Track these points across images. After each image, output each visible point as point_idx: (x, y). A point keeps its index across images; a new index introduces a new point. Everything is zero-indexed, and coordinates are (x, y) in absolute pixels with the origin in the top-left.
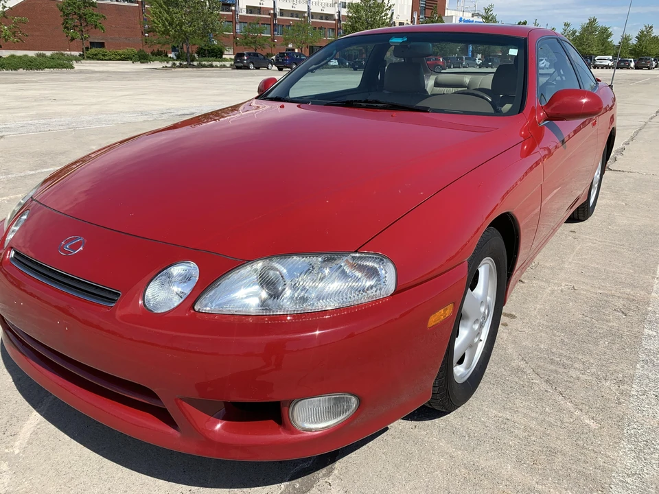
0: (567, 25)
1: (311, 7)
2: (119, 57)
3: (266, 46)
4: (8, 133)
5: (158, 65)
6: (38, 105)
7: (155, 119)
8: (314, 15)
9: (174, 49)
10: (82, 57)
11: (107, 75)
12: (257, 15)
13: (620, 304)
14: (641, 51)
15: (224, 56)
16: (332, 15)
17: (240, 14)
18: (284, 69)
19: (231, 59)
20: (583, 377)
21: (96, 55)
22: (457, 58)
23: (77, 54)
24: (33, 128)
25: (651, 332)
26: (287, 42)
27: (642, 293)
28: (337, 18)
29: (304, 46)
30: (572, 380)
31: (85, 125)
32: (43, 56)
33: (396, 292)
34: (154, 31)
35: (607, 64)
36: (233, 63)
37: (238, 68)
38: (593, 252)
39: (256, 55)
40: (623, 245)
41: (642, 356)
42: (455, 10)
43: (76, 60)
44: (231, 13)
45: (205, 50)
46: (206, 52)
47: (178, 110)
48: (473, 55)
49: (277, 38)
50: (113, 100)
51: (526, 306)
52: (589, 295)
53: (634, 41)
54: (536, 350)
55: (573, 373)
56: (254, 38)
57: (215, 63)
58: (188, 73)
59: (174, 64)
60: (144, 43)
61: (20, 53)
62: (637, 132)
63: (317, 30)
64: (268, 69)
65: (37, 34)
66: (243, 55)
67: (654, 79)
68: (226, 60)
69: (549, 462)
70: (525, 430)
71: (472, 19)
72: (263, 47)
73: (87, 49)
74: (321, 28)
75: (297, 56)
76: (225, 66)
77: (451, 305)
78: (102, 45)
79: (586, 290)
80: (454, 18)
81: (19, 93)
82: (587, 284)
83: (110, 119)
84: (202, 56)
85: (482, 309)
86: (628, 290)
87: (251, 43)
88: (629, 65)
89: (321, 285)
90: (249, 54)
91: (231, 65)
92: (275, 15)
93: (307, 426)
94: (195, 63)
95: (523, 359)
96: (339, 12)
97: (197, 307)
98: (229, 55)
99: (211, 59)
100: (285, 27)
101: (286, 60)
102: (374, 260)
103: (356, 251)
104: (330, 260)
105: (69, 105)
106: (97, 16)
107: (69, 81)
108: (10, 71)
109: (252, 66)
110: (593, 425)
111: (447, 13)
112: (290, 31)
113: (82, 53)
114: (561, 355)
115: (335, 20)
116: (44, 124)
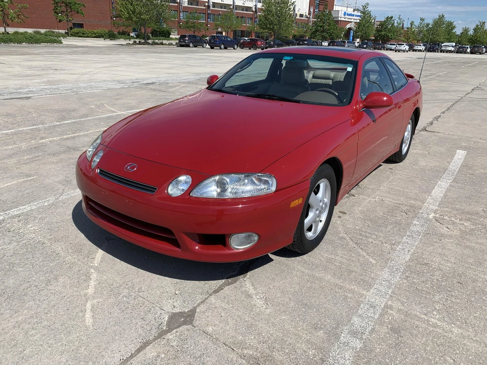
0: (422, 20)
1: (235, 2)
2: (94, 35)
3: (202, 30)
4: (33, 95)
5: (123, 42)
6: (46, 74)
7: (129, 87)
8: (238, 7)
9: (134, 30)
10: (67, 35)
11: (87, 49)
12: (196, 7)
13: (405, 208)
14: (476, 40)
15: (171, 36)
16: (251, 8)
17: (183, 5)
18: (215, 48)
19: (176, 39)
20: (374, 242)
21: (78, 33)
22: (342, 41)
23: (63, 31)
24: (48, 91)
25: (417, 223)
26: (217, 26)
27: (419, 203)
28: (254, 10)
29: (230, 30)
30: (369, 243)
31: (82, 90)
32: (39, 33)
33: (276, 191)
34: (121, 17)
35: (450, 49)
36: (178, 41)
37: (182, 46)
38: (399, 181)
39: (194, 37)
40: (418, 177)
41: (408, 233)
42: (341, 6)
43: (63, 37)
44: (177, 5)
45: (157, 31)
46: (158, 33)
47: (143, 80)
48: (353, 40)
49: (210, 24)
50: (97, 71)
51: (353, 208)
52: (390, 203)
53: (471, 32)
54: (354, 229)
55: (370, 240)
56: (193, 23)
57: (164, 42)
58: (145, 49)
59: (135, 42)
60: (113, 25)
61: (22, 30)
62: (454, 104)
63: (240, 19)
64: (203, 47)
65: (34, 16)
66: (185, 36)
67: (482, 63)
68: (172, 39)
69: (348, 275)
70: (340, 263)
71: (353, 13)
72: (200, 31)
73: (71, 28)
74: (242, 17)
75: (225, 38)
76: (171, 44)
77: (302, 198)
78: (81, 26)
79: (389, 201)
80: (340, 12)
81: (29, 63)
82: (390, 198)
83: (98, 86)
84: (155, 36)
85: (321, 204)
86: (412, 202)
87: (191, 27)
88: (466, 50)
89: (243, 187)
90: (190, 36)
91: (176, 43)
92: (209, 6)
93: (236, 247)
94: (150, 41)
95: (346, 233)
96: (256, 6)
97: (191, 195)
98: (175, 36)
99: (161, 38)
100: (216, 16)
101: (217, 41)
102: (266, 177)
103: (259, 173)
104: (248, 176)
105: (67, 74)
106: (79, 4)
107: (62, 54)
108: (16, 45)
109: (191, 45)
110: (374, 262)
111: (336, 8)
112: (220, 19)
113: (67, 31)
114: (366, 232)
115: (252, 11)
116: (55, 89)
